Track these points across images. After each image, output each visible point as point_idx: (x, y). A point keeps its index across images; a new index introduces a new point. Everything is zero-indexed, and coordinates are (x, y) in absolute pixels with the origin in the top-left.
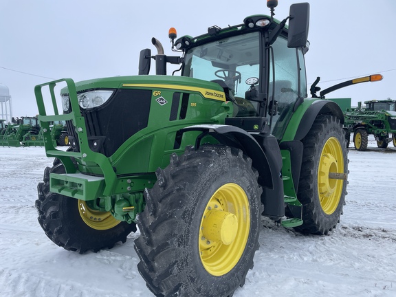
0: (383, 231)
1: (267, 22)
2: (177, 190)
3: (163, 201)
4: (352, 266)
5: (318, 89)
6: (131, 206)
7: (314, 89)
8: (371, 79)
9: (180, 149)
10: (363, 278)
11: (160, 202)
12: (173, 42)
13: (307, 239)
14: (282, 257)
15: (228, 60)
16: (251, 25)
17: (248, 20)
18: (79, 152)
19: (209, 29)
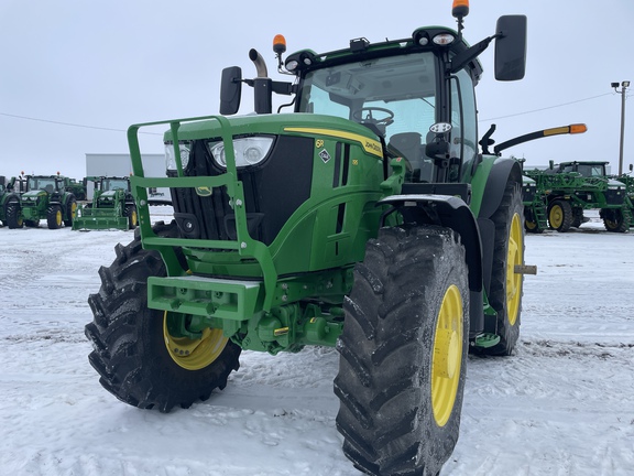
0: (579, 345)
1: (449, 39)
2: (412, 298)
3: (389, 315)
4: (572, 396)
5: (492, 142)
6: (283, 326)
7: (487, 141)
8: (570, 130)
9: (342, 233)
10: (597, 412)
11: (384, 317)
12: (280, 59)
13: (490, 362)
14: (475, 392)
15: (355, 93)
16: (423, 41)
17: (419, 34)
18: (236, 240)
19: (352, 43)
